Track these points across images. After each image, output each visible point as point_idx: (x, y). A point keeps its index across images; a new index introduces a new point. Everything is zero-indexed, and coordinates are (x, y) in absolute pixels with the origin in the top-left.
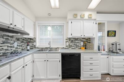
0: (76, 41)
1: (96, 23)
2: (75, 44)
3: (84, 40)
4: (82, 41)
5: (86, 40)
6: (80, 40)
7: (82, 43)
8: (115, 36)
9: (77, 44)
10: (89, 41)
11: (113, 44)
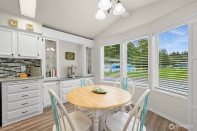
0: (10, 65)
1: (43, 40)
2: (6, 69)
3: (28, 62)
4: (23, 64)
5: (31, 63)
6: (19, 62)
7: (24, 68)
8: (74, 59)
9: (13, 69)
10: (37, 65)
11: (69, 68)
